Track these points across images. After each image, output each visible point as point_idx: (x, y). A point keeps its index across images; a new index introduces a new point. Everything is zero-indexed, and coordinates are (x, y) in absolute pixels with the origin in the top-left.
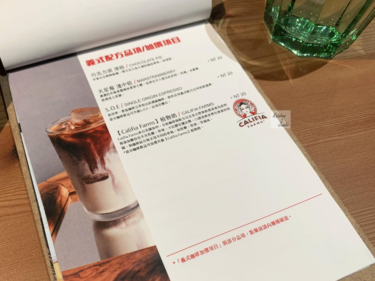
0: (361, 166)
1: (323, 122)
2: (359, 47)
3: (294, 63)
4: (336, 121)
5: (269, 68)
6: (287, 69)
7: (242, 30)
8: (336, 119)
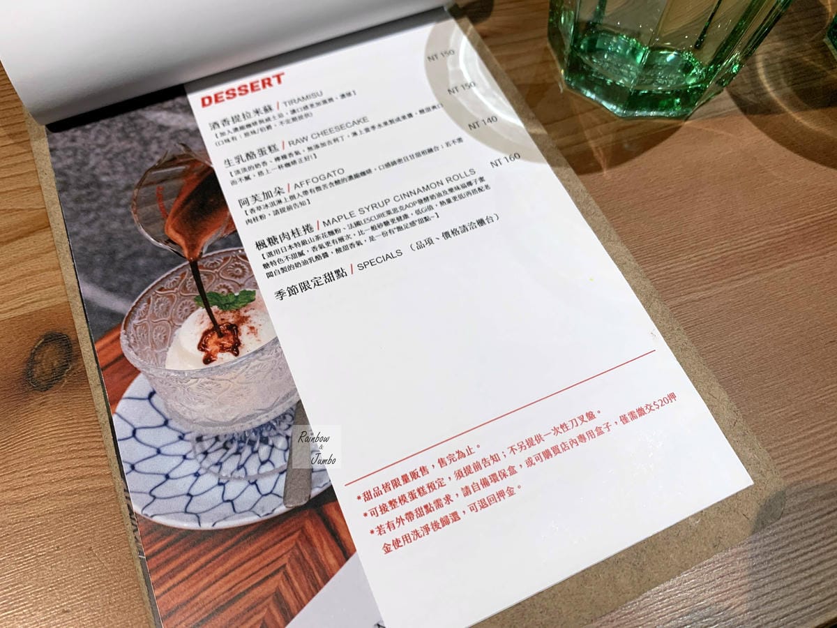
0: (753, 354)
1: (674, 260)
3: (612, 132)
4: (700, 257)
6: (596, 148)
8: (700, 253)
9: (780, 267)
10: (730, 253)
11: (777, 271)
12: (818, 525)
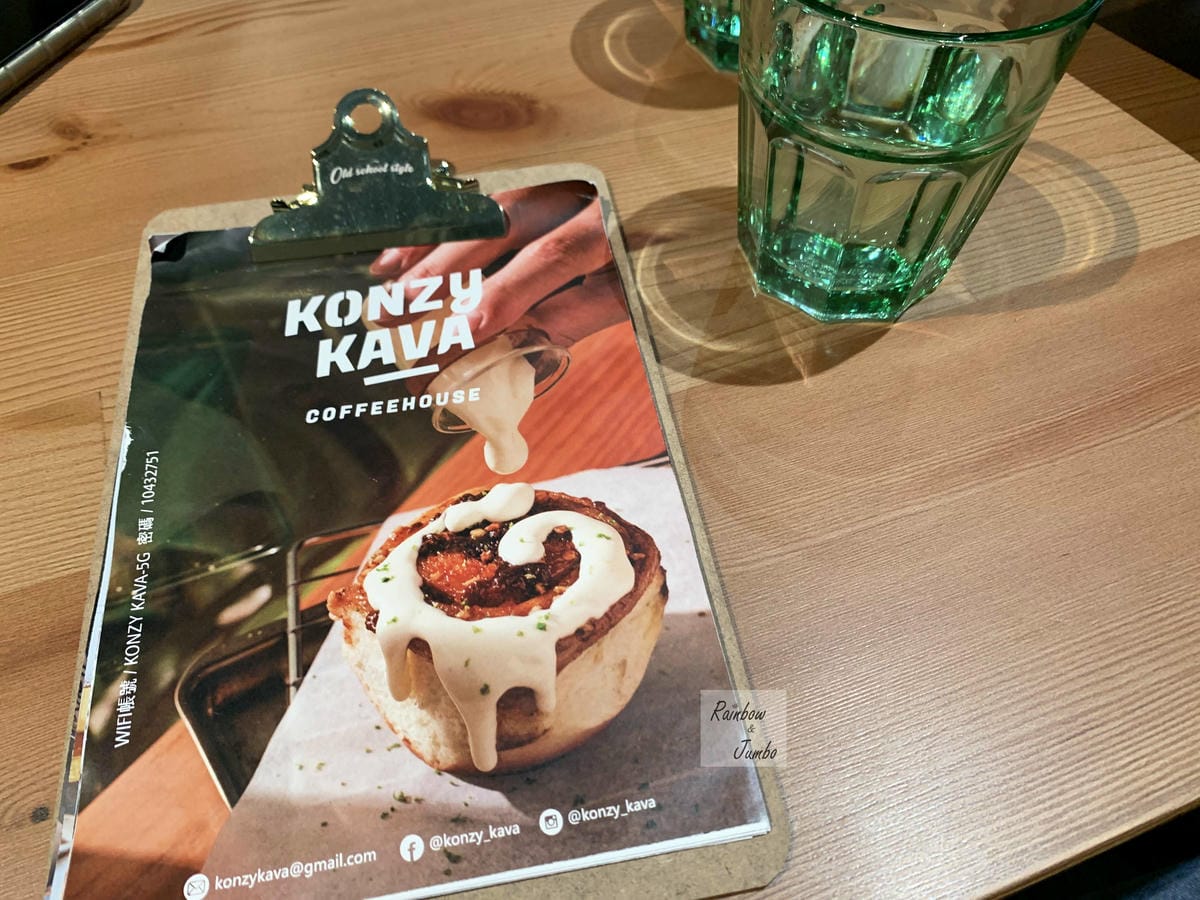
1: (887, 472)
2: (957, 286)
3: (813, 337)
4: (915, 468)
5: (756, 356)
6: (795, 354)
7: (691, 271)
8: (916, 463)
9: (1006, 476)
10: (948, 463)
11: (1003, 480)
12: (1057, 752)
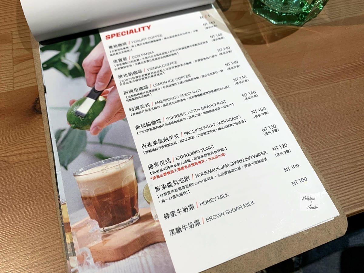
0: (325, 114)
1: (295, 78)
2: (325, 16)
3: (271, 30)
4: (305, 77)
5: (250, 35)
6: (264, 36)
8: (305, 75)
9: (337, 82)
10: (317, 76)
11: (336, 83)
12: (349, 177)
